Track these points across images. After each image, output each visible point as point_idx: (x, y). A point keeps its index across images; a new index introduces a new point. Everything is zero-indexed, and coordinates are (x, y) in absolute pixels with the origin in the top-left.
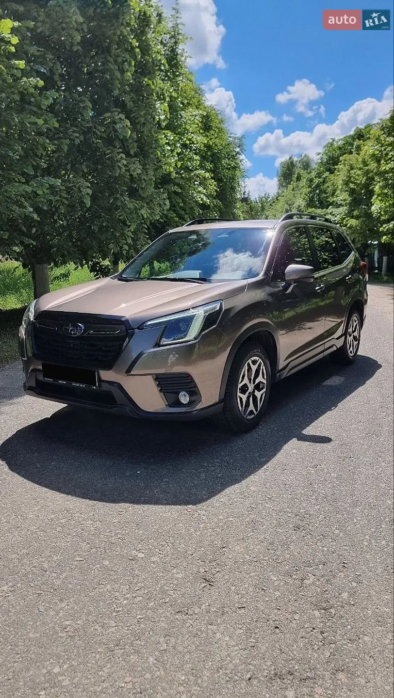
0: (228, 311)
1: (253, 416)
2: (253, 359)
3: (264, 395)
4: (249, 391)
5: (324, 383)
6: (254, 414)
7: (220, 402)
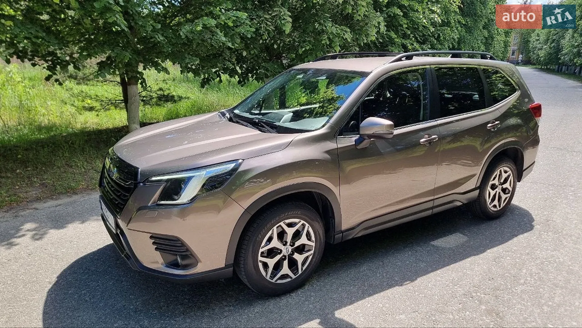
0: (246, 172)
1: (289, 280)
2: (288, 221)
3: (311, 257)
4: (282, 255)
5: (432, 243)
6: (291, 278)
7: (227, 266)
